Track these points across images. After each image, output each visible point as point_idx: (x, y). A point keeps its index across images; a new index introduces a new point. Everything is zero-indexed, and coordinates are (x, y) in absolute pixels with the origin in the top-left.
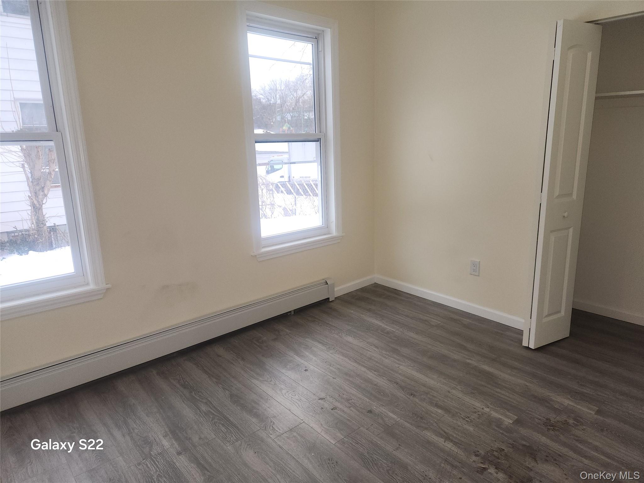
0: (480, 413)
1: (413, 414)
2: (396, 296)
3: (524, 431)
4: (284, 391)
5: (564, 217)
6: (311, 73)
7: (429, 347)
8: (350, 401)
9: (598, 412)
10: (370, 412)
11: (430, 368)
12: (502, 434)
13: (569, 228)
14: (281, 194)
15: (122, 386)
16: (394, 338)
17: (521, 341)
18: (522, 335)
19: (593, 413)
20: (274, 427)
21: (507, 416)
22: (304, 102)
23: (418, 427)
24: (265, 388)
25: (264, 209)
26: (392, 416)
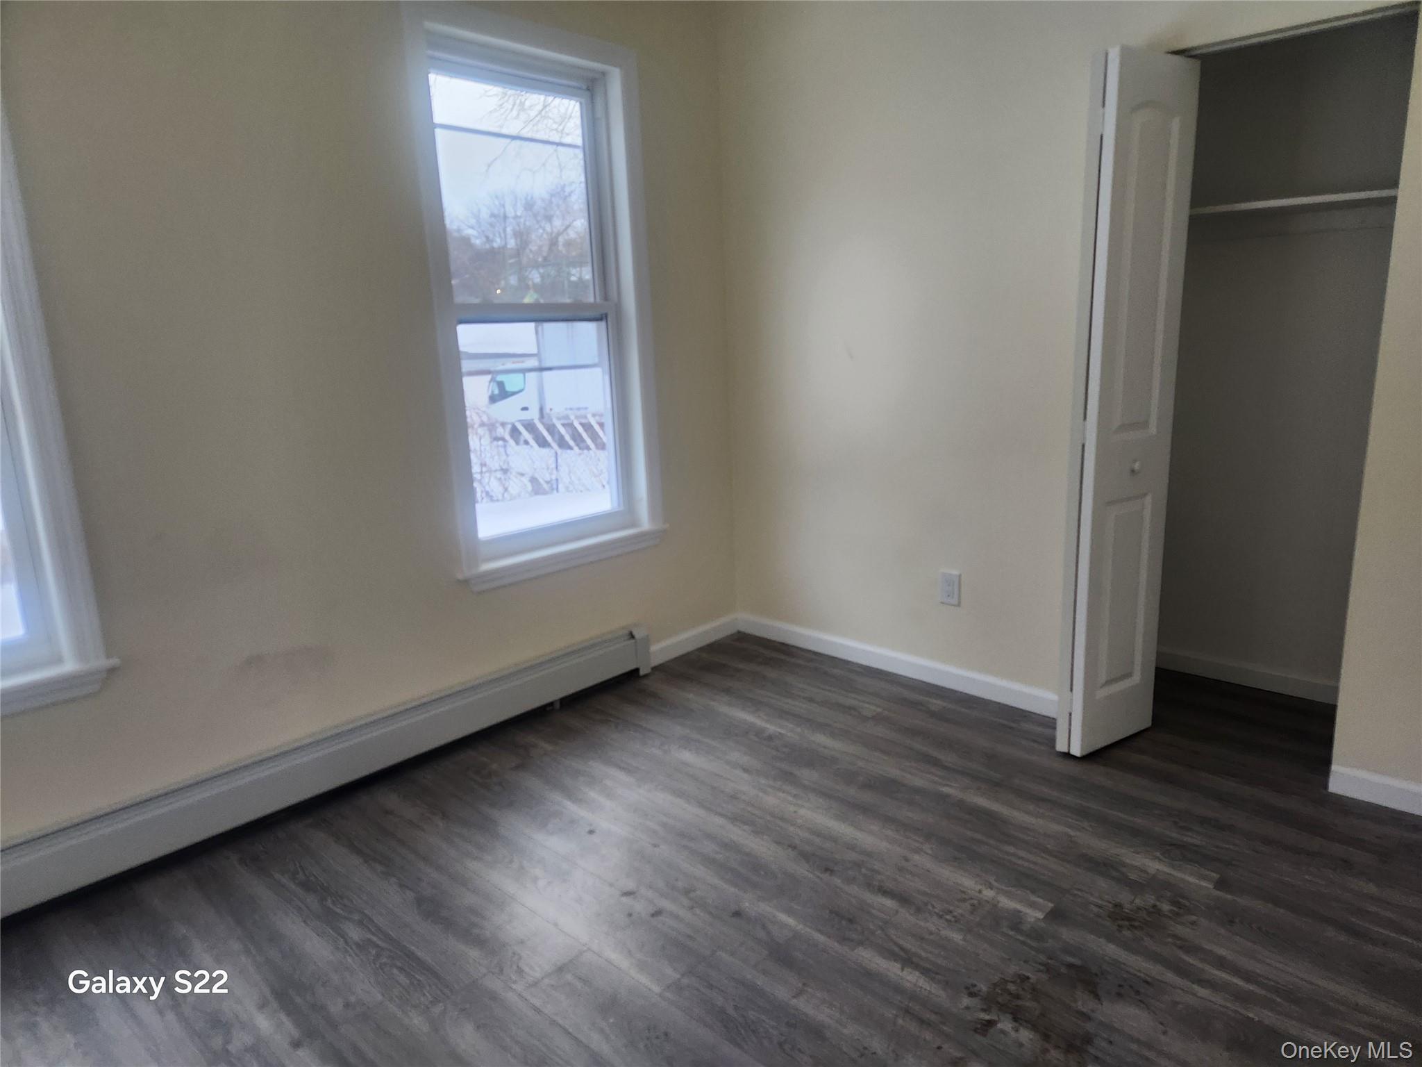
0: (976, 902)
1: (831, 912)
2: (783, 657)
3: (1068, 935)
4: (541, 883)
5: (1133, 471)
6: (583, 179)
7: (861, 764)
8: (692, 895)
9: (1221, 884)
10: (737, 914)
11: (865, 809)
12: (1023, 943)
13: (1145, 495)
14: (525, 446)
15: (152, 894)
16: (784, 750)
17: (1052, 741)
18: (1054, 728)
19: (1211, 886)
20: (520, 965)
21: (1033, 905)
22: (569, 244)
23: (843, 940)
24: (498, 878)
25: (487, 480)
26: (788, 922)
